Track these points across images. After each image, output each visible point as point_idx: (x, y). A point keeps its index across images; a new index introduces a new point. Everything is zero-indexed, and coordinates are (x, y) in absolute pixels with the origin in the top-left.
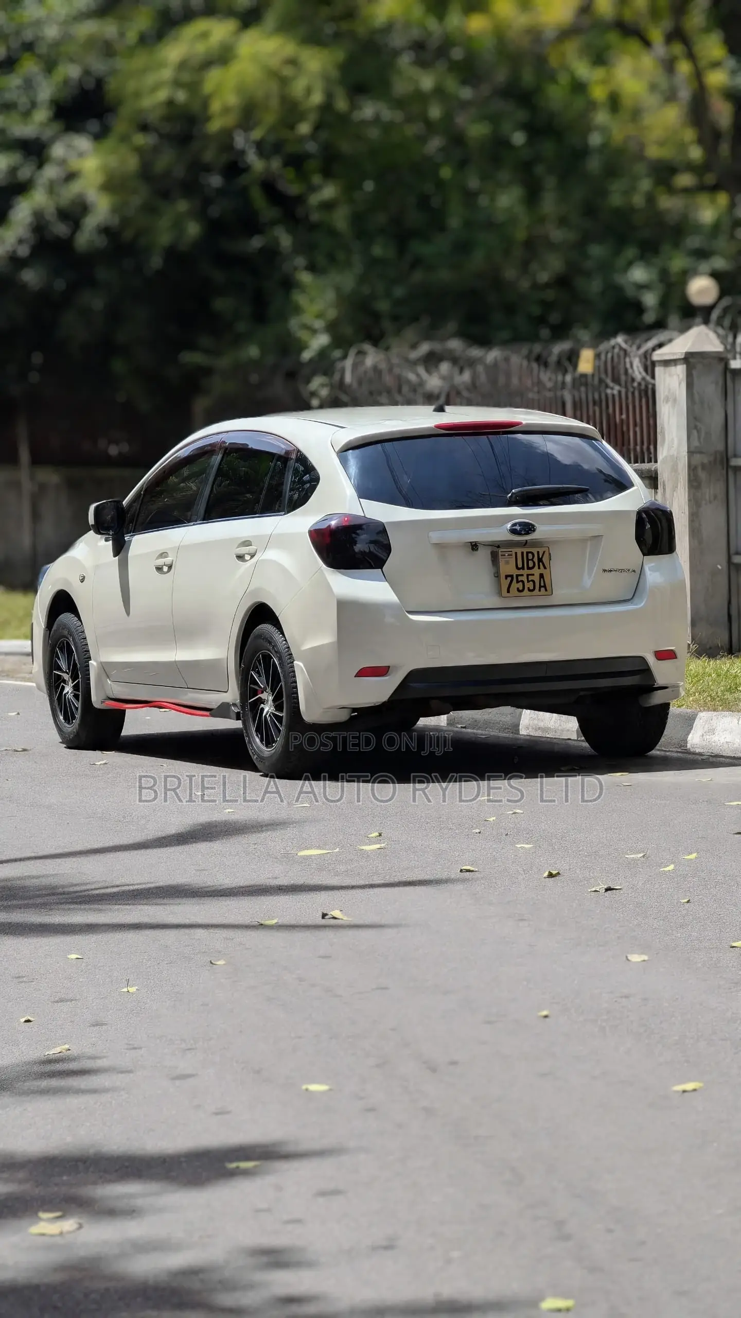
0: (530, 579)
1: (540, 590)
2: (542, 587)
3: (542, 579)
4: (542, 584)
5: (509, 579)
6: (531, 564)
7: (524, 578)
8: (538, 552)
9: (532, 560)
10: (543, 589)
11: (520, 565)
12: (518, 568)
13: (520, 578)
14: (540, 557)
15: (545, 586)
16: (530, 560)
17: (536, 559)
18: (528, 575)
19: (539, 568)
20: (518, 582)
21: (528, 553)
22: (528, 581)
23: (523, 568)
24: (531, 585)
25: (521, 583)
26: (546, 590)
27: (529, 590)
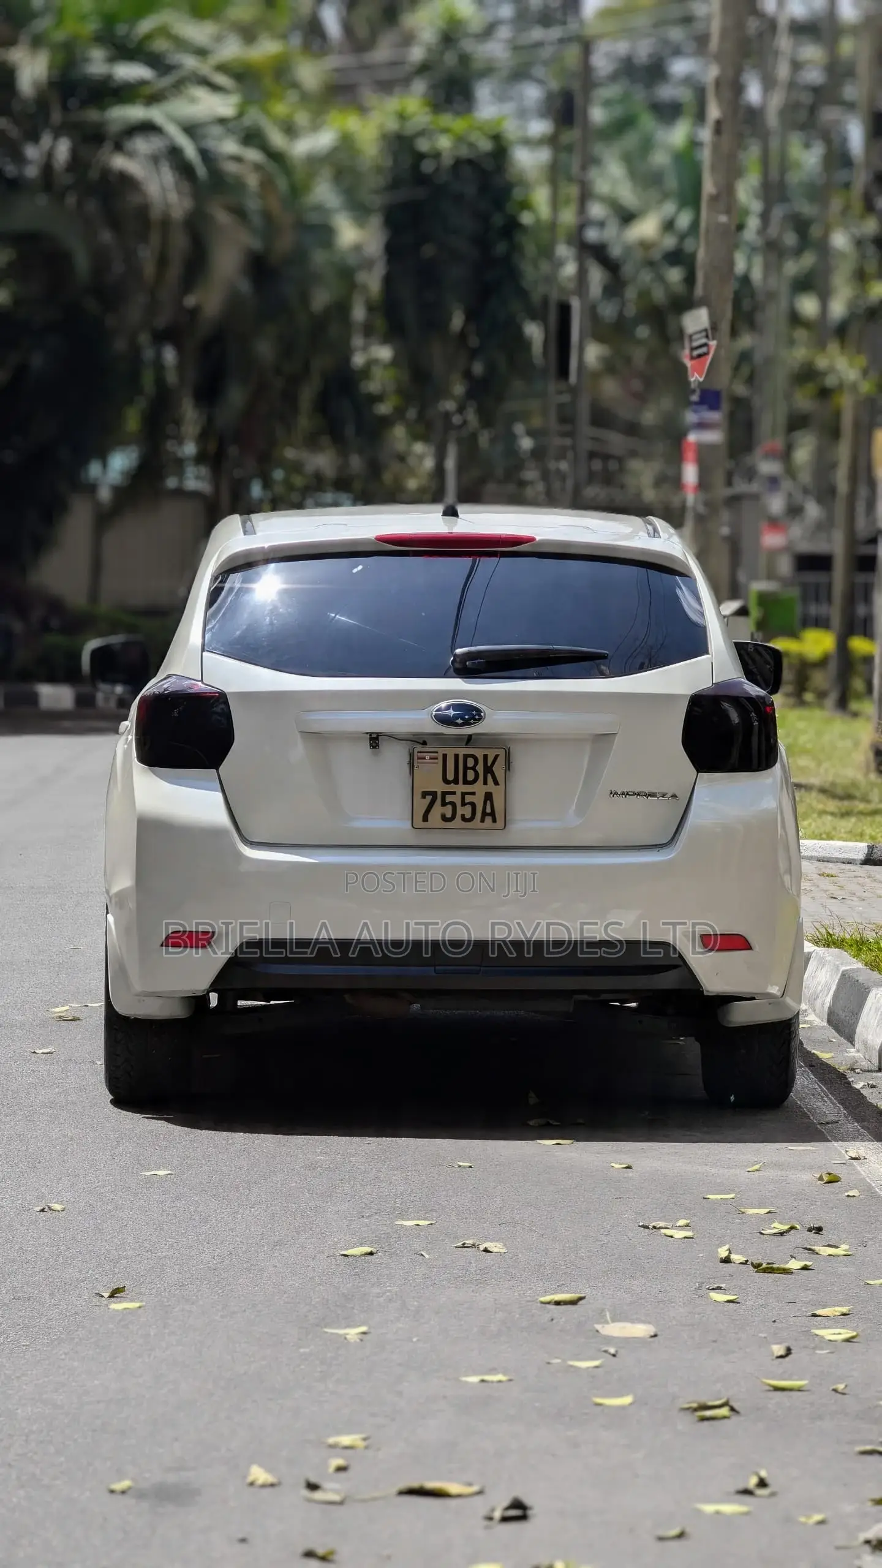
0: (466, 801)
1: (483, 820)
2: (489, 814)
3: (488, 802)
4: (488, 810)
5: (429, 798)
6: (471, 775)
7: (457, 799)
8: (486, 757)
9: (473, 768)
10: (488, 819)
11: (450, 776)
12: (446, 781)
13: (449, 798)
14: (489, 764)
15: (493, 814)
16: (470, 768)
17: (480, 768)
18: (463, 794)
19: (485, 783)
20: (444, 804)
21: (466, 757)
22: (463, 804)
23: (456, 781)
24: (467, 811)
25: (449, 807)
26: (494, 821)
27: (463, 818)
